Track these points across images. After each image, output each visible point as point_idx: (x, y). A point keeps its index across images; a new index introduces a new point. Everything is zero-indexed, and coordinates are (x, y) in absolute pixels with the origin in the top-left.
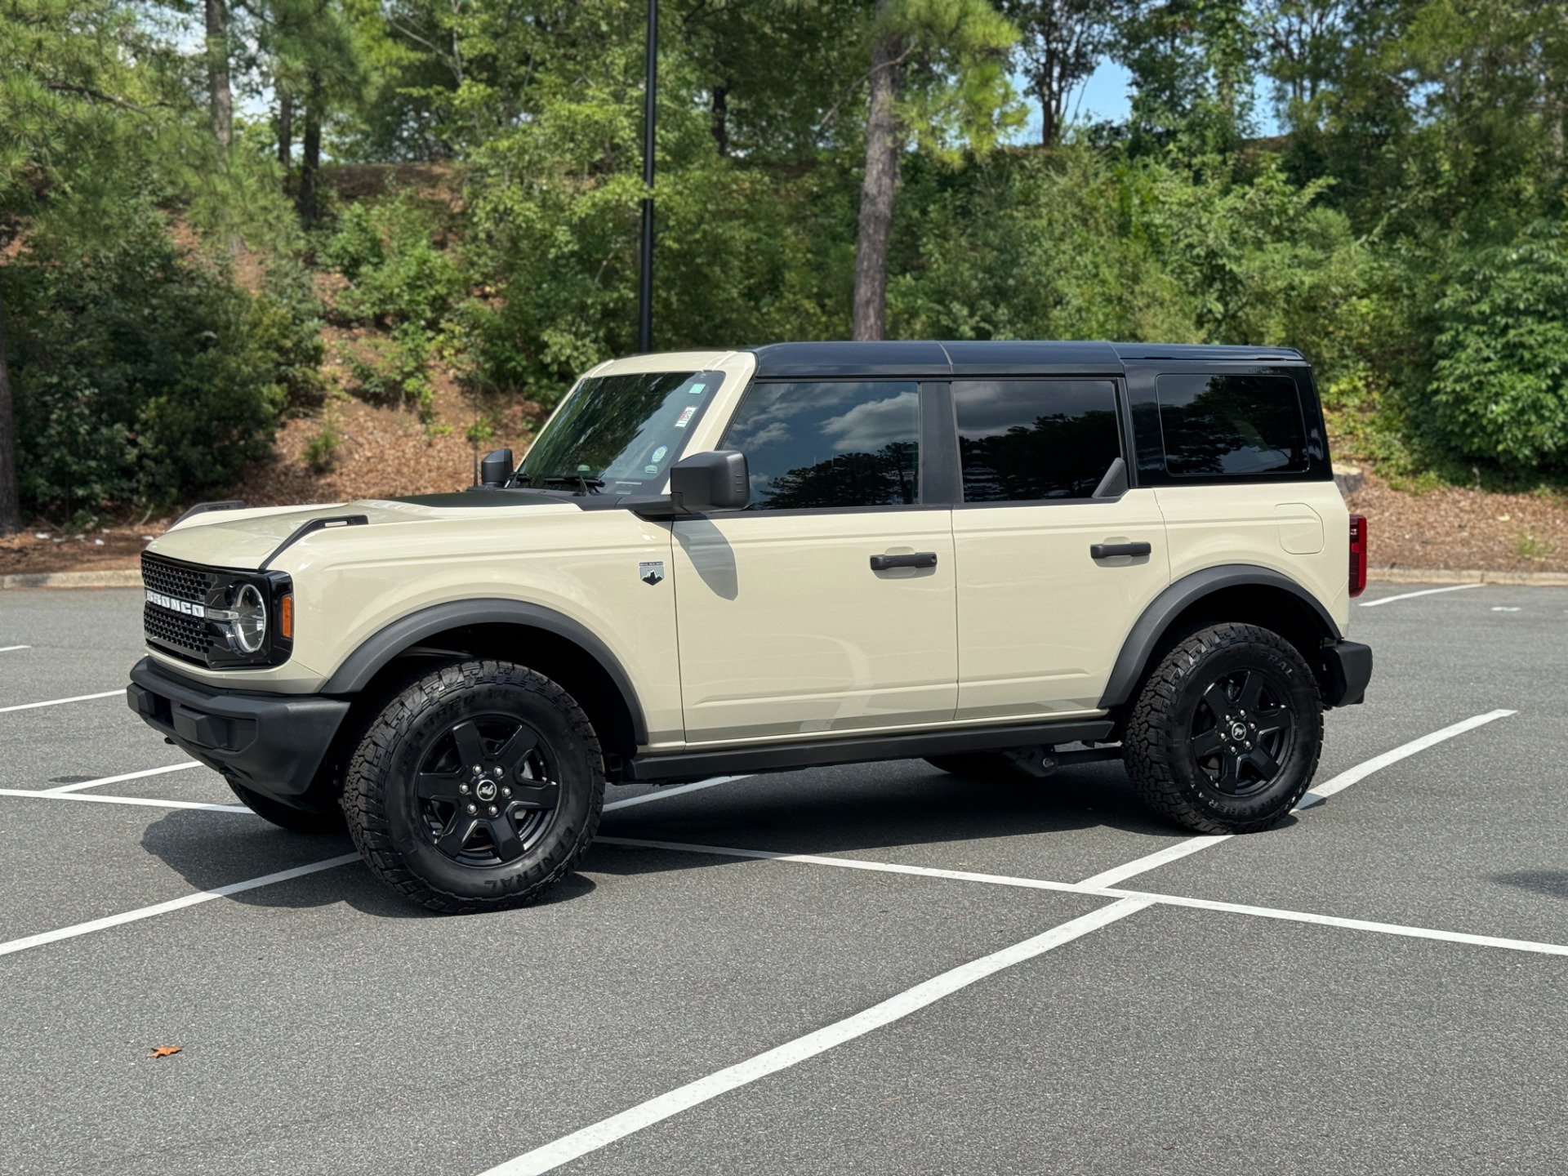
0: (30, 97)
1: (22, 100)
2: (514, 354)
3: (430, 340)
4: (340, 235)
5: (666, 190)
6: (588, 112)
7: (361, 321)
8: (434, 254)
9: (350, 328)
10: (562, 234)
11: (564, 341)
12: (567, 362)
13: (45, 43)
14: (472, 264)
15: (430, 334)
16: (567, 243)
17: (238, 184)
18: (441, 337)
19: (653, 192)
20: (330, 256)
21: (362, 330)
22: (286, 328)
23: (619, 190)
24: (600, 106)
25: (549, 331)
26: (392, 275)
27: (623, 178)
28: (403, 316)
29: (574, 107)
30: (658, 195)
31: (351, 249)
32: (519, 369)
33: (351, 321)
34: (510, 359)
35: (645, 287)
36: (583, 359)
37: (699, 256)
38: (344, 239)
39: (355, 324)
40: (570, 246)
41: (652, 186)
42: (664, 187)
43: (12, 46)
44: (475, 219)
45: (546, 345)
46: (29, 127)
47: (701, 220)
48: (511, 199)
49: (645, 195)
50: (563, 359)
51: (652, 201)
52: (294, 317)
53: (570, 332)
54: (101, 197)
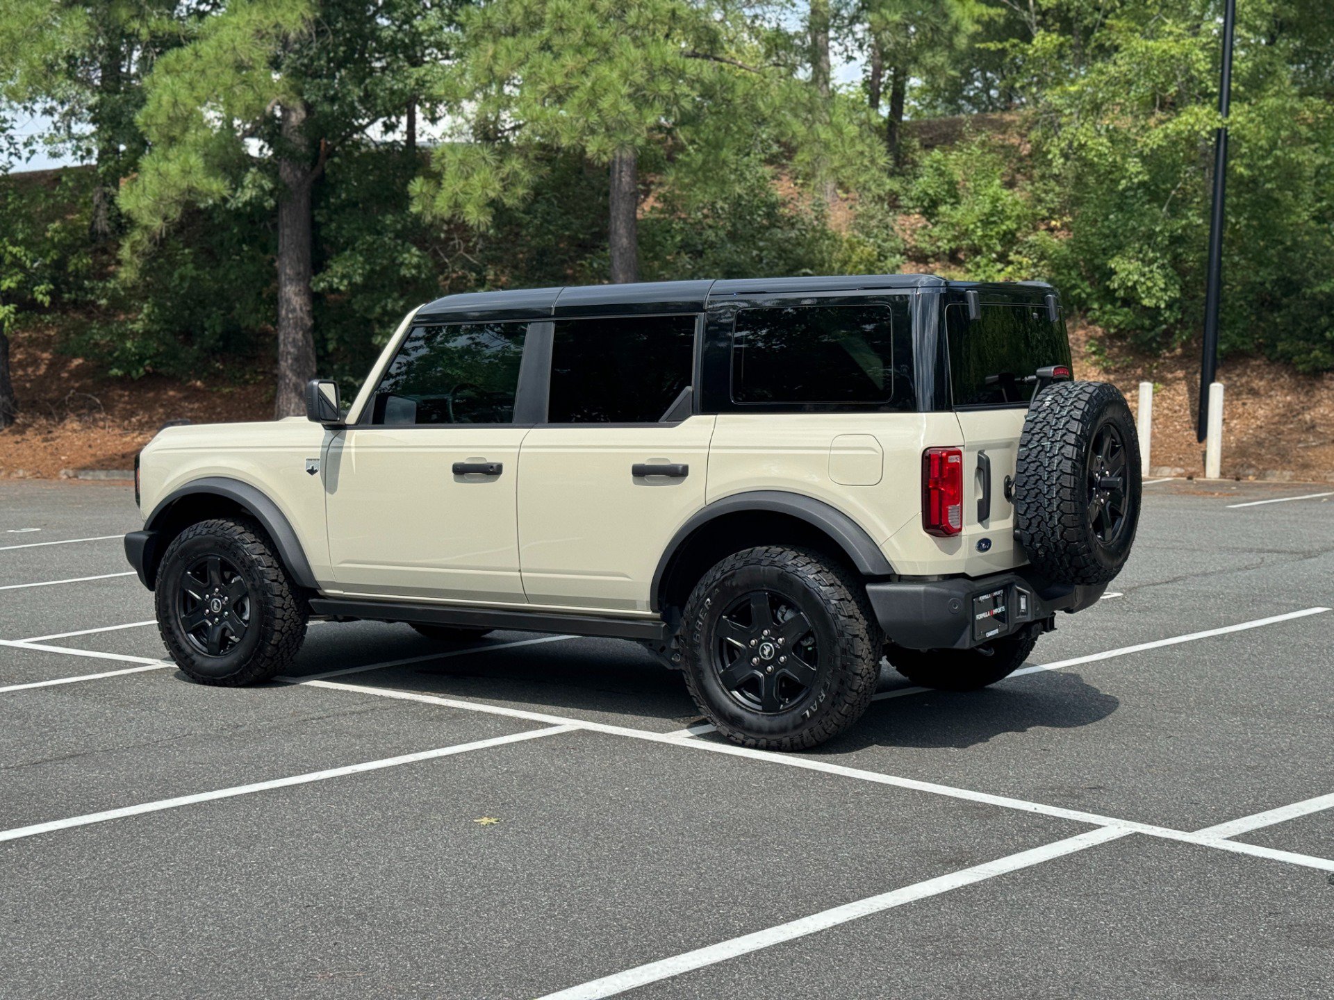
0: (664, 61)
1: (657, 64)
2: (1079, 282)
3: (1000, 271)
4: (921, 180)
5: (1240, 119)
6: (1165, 47)
7: (937, 257)
8: (1005, 192)
9: (926, 263)
10: (1134, 166)
11: (1131, 267)
12: (1134, 288)
13: (678, 12)
14: (1040, 201)
15: (999, 266)
16: (1139, 173)
17: (840, 132)
18: (1010, 269)
19: (1226, 122)
20: (911, 199)
21: (938, 265)
22: (872, 264)
23: (1191, 121)
24: (1177, 41)
25: (1116, 259)
26: (967, 213)
27: (1196, 109)
28: (976, 251)
29: (1151, 43)
30: (1231, 124)
31: (931, 192)
32: (1084, 295)
33: (928, 257)
34: (1074, 287)
35: (1216, 214)
36: (1150, 284)
37: (1269, 181)
38: (926, 183)
39: (931, 260)
40: (1140, 177)
41: (1227, 114)
42: (1239, 116)
43: (651, 16)
44: (1050, 156)
45: (1113, 272)
46: (663, 88)
47: (1274, 145)
48: (1085, 135)
49: (1219, 125)
50: (1130, 284)
51: (1226, 131)
52: (879, 254)
53: (1138, 259)
54: (721, 149)
